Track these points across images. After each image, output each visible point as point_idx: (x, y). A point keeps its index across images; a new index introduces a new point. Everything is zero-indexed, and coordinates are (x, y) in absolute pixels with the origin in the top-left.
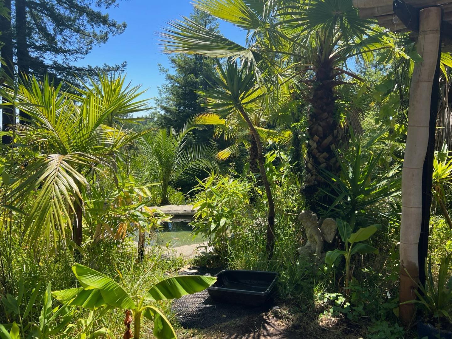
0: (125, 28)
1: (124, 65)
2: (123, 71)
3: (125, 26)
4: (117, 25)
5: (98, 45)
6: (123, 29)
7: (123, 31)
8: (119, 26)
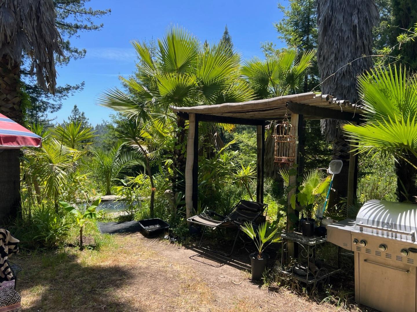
0: (85, 53)
1: (83, 84)
2: (83, 89)
3: (85, 52)
4: (78, 52)
5: (60, 66)
6: (83, 54)
7: (84, 56)
8: (81, 52)
